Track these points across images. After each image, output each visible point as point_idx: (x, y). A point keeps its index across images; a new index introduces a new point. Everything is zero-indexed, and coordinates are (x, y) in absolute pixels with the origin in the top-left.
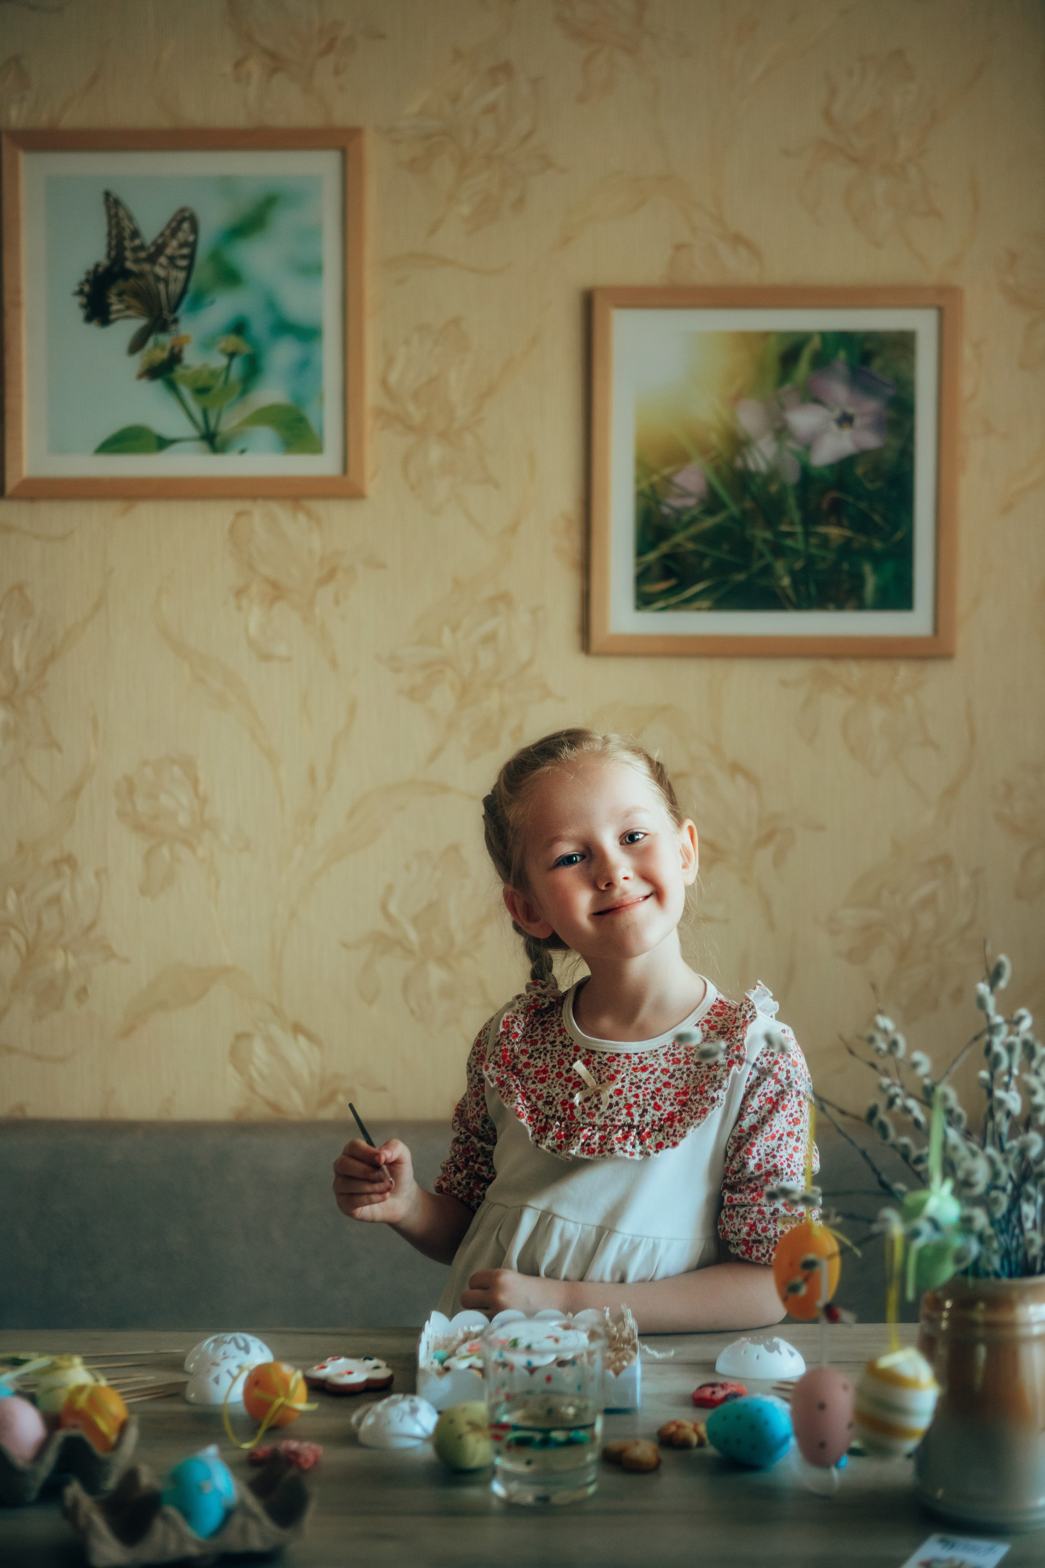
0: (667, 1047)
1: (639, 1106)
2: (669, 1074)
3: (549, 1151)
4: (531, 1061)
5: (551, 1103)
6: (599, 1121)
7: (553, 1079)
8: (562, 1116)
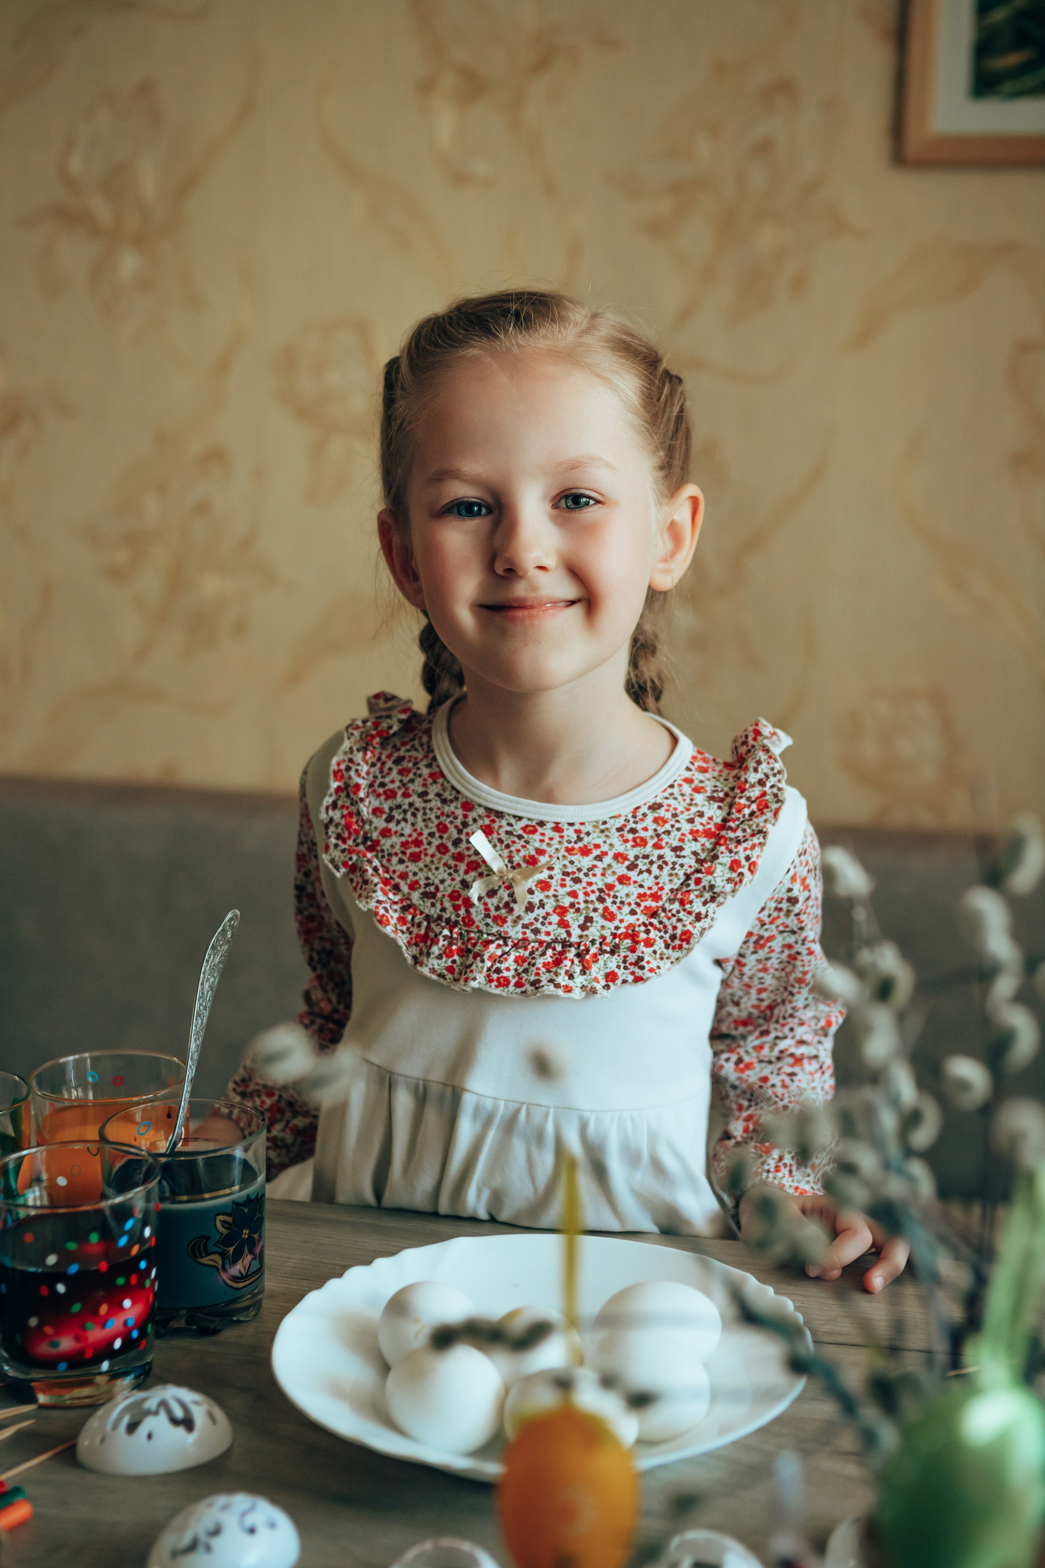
0: (623, 818)
1: (578, 910)
2: (627, 863)
3: (434, 977)
4: (392, 826)
5: (433, 895)
6: (515, 932)
7: (433, 856)
8: (453, 918)
